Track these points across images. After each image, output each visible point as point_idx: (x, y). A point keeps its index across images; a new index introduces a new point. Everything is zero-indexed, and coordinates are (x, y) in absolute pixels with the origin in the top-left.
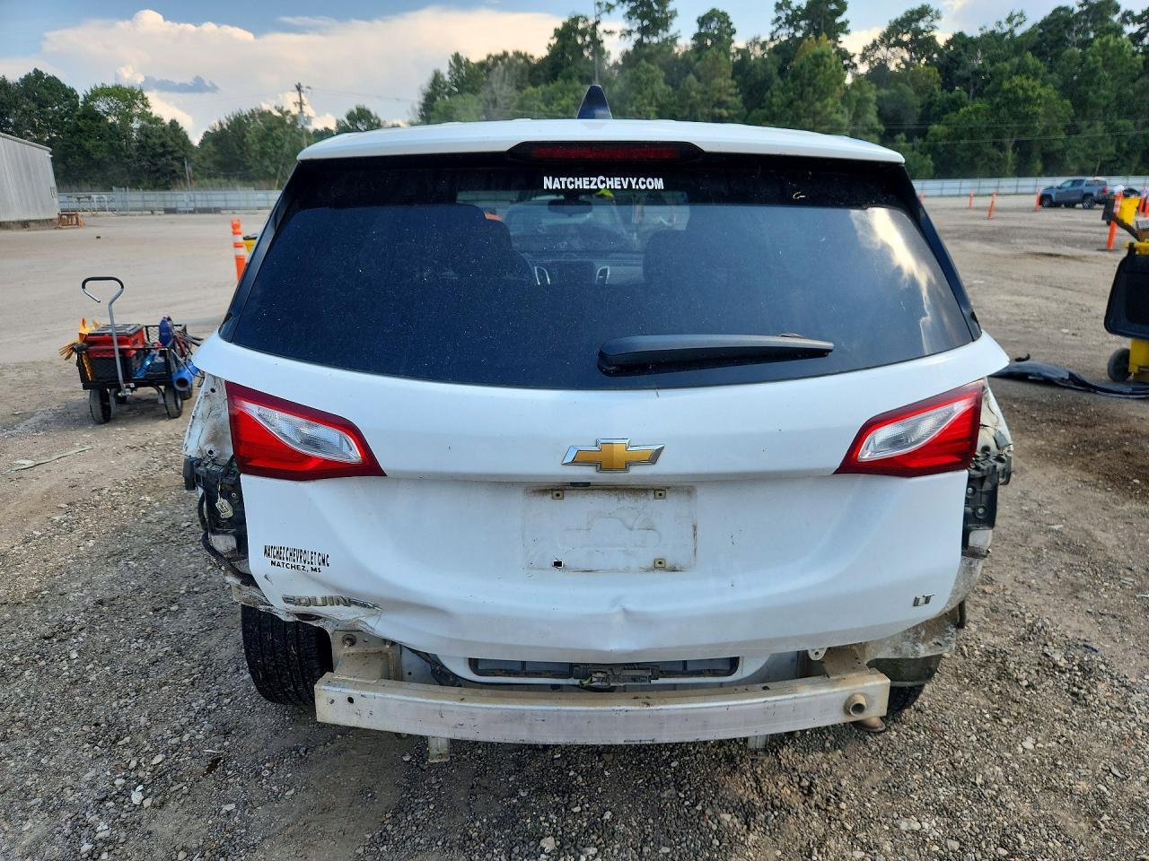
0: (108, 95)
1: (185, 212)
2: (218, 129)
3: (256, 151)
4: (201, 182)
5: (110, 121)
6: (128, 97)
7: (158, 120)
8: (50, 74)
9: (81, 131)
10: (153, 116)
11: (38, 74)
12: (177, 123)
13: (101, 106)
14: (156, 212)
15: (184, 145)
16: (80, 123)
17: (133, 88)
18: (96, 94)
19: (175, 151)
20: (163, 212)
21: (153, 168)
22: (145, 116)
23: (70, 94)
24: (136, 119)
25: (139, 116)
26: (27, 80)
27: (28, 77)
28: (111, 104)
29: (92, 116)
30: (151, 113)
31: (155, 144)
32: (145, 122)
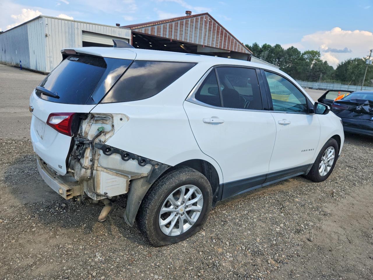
0: (309, 53)
1: (315, 89)
2: (341, 64)
3: (350, 72)
4: (327, 80)
5: (307, 61)
6: (314, 54)
7: (321, 61)
8: (296, 48)
9: (298, 63)
10: (320, 60)
11: (292, 47)
12: (327, 62)
13: (306, 56)
14: (306, 88)
15: (326, 69)
16: (298, 61)
17: (317, 51)
18: (305, 53)
19: (323, 71)
20: (308, 88)
21: (314, 75)
22: (318, 60)
23: (299, 53)
24: (314, 60)
25: (316, 59)
26: (289, 49)
27: (289, 48)
28: (309, 56)
29: (302, 59)
30: (320, 59)
31: (317, 68)
32: (317, 62)
